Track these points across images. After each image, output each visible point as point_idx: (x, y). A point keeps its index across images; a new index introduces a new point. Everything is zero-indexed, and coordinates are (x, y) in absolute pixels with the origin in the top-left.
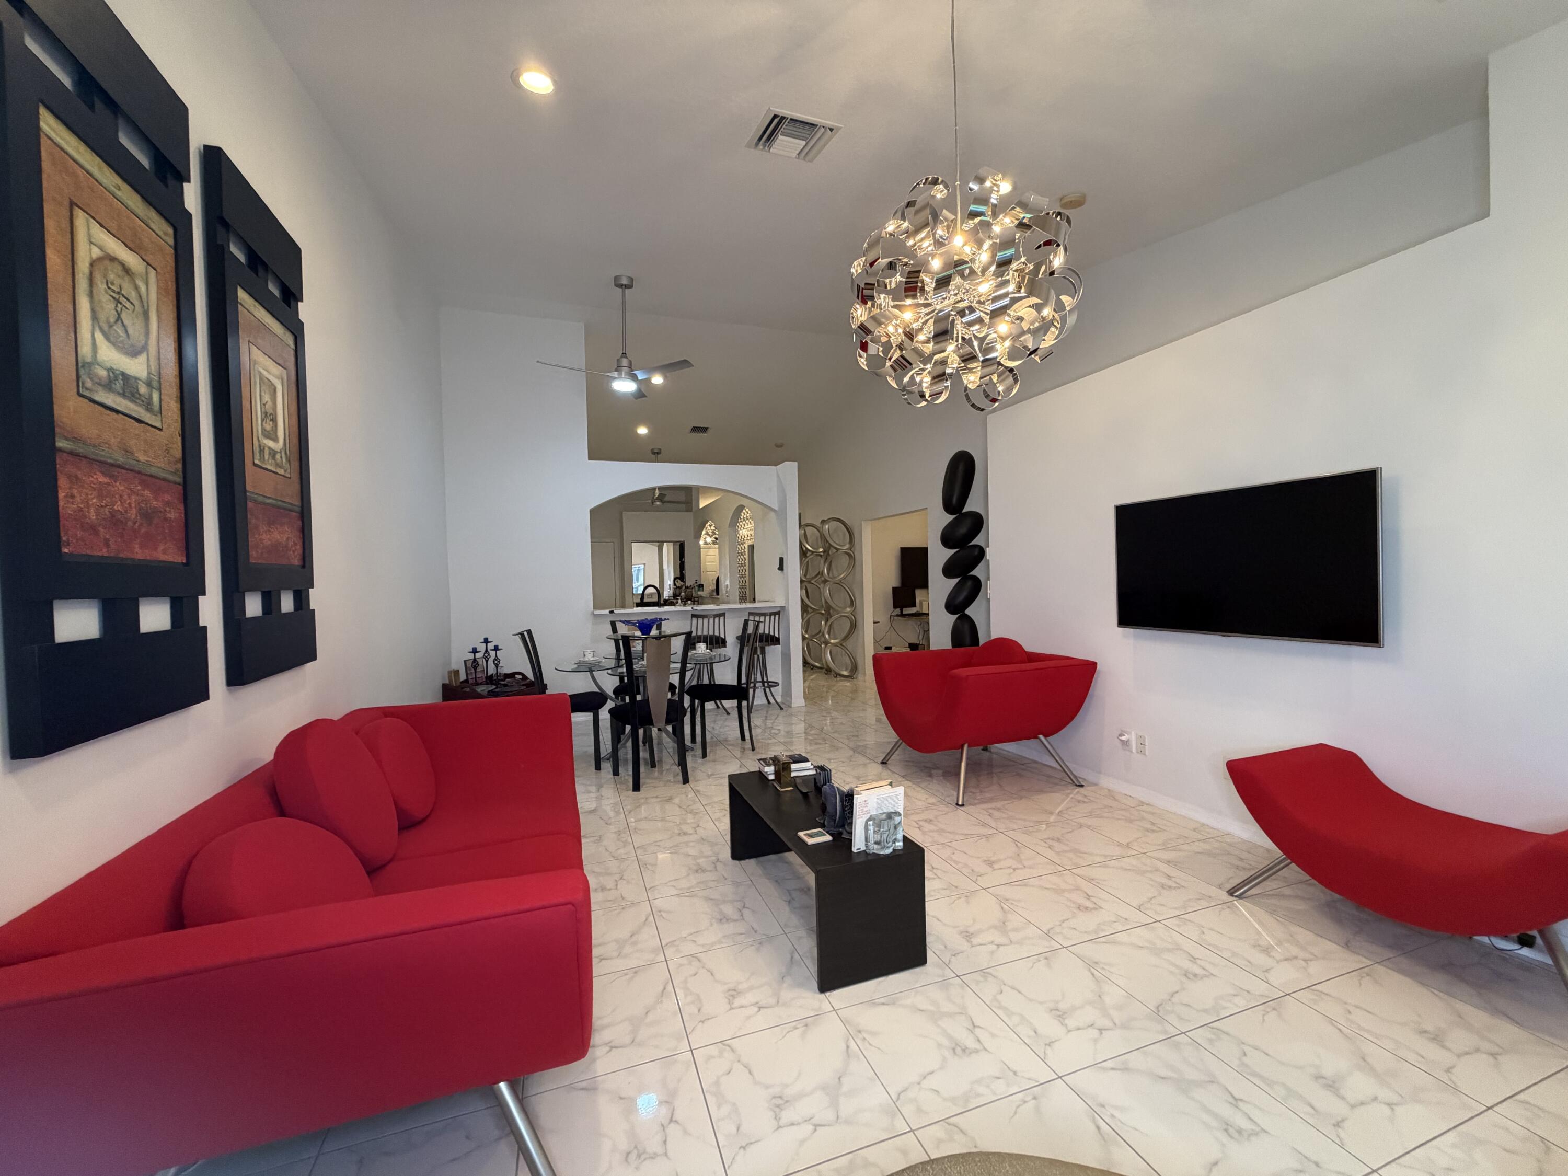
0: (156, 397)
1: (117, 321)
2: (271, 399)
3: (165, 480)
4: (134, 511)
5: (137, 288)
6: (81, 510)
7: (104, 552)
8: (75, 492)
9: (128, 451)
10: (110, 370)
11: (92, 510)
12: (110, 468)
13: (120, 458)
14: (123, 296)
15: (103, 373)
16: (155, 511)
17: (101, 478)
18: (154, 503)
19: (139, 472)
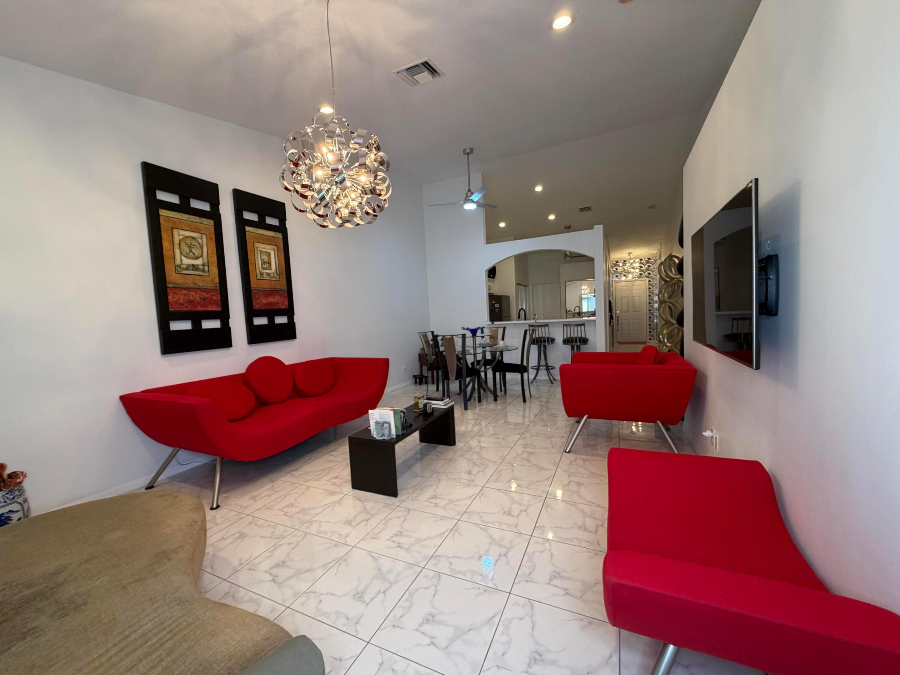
0: (206, 268)
1: (190, 252)
2: (268, 257)
3: (211, 289)
4: (198, 299)
5: (198, 242)
6: (177, 300)
7: (186, 309)
8: (175, 296)
9: (195, 284)
10: (187, 265)
11: (182, 300)
12: (186, 289)
13: (192, 286)
14: (192, 245)
15: (185, 266)
16: (207, 298)
17: (185, 292)
18: (207, 296)
19: (200, 289)
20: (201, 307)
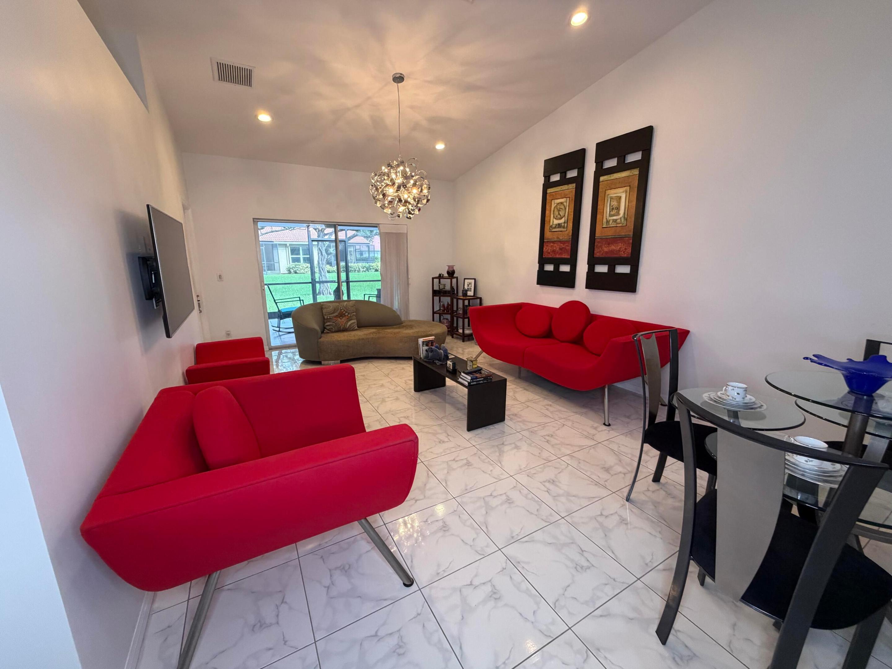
0: (566, 225)
1: (558, 215)
2: (617, 202)
3: (566, 241)
4: (558, 249)
5: (564, 205)
6: (548, 250)
7: (551, 257)
8: (547, 247)
9: (558, 238)
10: (556, 224)
11: (550, 250)
12: (553, 242)
13: (556, 240)
14: (560, 209)
15: (554, 226)
16: (563, 248)
17: (552, 244)
18: (563, 246)
19: (560, 241)
20: (559, 255)
